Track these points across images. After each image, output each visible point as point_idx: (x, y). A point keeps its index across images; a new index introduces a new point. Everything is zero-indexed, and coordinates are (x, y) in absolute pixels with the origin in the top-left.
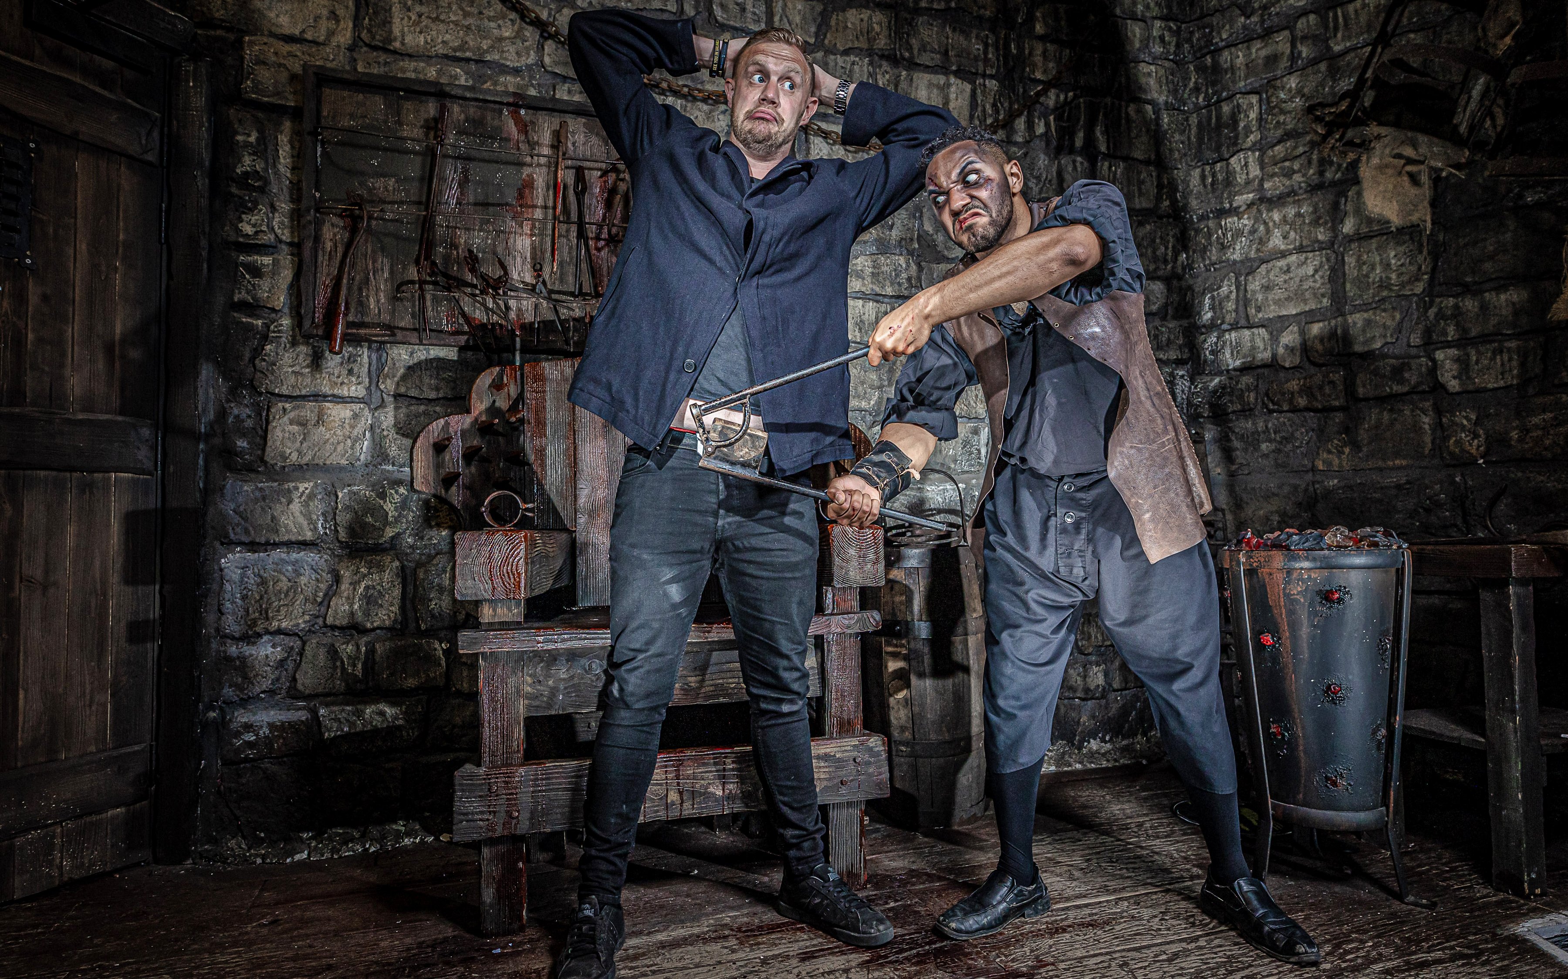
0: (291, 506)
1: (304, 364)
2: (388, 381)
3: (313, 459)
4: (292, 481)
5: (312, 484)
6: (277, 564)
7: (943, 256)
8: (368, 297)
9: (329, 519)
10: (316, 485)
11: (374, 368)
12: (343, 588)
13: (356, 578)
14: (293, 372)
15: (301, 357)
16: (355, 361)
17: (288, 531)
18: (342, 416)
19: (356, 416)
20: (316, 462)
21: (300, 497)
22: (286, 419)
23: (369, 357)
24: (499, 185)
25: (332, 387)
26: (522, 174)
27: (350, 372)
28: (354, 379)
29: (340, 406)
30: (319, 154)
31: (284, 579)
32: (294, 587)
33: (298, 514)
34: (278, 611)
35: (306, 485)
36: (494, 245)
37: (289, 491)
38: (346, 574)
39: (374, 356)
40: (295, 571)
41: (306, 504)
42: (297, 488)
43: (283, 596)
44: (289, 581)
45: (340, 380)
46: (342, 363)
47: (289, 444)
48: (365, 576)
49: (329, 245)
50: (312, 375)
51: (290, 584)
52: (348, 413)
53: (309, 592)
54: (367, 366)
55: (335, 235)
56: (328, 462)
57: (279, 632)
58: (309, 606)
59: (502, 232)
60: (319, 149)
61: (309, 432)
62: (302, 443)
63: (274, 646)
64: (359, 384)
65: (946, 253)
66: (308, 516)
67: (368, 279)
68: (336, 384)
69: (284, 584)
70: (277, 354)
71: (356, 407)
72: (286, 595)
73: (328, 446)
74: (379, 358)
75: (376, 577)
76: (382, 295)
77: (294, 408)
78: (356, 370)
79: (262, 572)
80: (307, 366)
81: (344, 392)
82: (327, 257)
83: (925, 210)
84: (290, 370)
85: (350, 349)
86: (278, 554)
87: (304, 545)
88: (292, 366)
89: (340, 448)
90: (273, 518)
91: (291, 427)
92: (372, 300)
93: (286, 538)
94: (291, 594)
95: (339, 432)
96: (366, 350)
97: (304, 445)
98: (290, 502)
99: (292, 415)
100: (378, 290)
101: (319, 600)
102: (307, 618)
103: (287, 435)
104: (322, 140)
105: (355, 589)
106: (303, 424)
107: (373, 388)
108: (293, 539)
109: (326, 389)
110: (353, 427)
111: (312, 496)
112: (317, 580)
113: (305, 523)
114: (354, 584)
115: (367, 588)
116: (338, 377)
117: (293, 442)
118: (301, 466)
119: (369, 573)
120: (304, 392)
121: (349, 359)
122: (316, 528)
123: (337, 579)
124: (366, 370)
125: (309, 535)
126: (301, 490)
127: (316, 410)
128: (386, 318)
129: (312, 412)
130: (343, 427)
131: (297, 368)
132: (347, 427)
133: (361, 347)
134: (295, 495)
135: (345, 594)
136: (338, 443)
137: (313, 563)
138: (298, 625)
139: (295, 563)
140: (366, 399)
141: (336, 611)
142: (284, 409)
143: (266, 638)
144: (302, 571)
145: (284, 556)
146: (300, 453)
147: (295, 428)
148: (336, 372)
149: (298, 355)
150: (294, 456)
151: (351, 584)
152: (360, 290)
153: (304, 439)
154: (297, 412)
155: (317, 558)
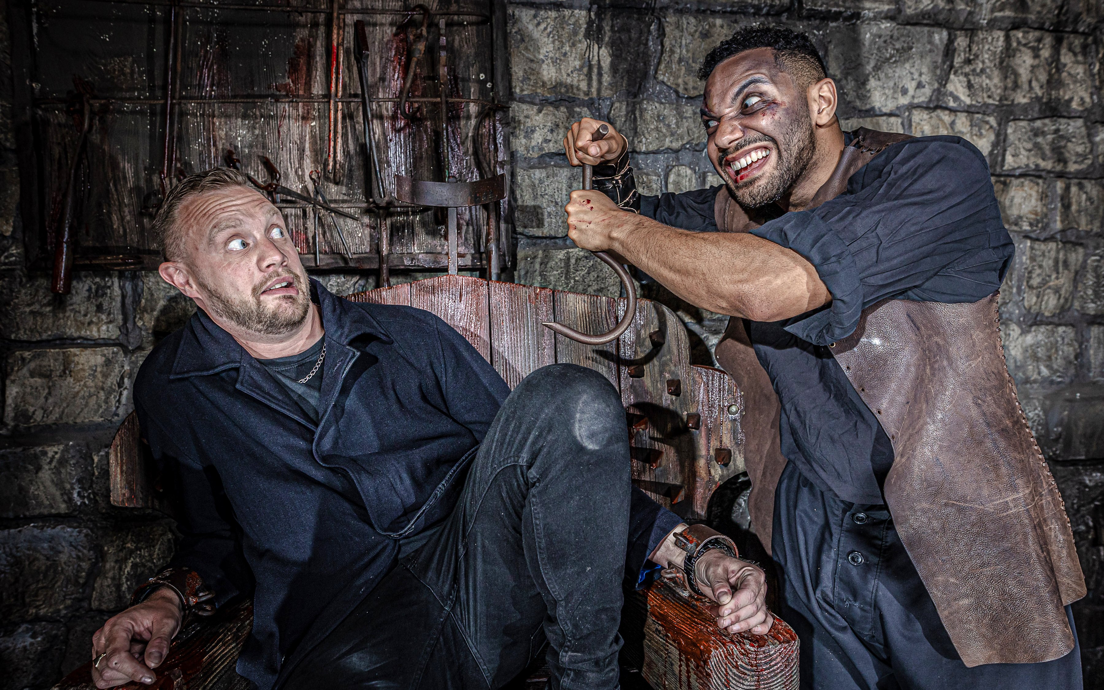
0: (40, 474)
1: (45, 301)
2: (146, 315)
3: (61, 417)
4: (39, 445)
5: (61, 447)
6: (29, 541)
7: (854, 108)
8: (109, 213)
9: (87, 486)
10: (66, 450)
11: (129, 301)
12: (108, 566)
13: (122, 554)
14: (32, 312)
15: (41, 293)
16: (104, 294)
17: (40, 504)
18: (93, 362)
19: (108, 362)
20: (65, 420)
21: (50, 463)
22: (25, 370)
23: (122, 288)
24: (265, 54)
25: (78, 329)
26: (294, 37)
27: (99, 308)
28: (104, 317)
29: (88, 351)
30: (35, 31)
31: (42, 557)
32: (53, 565)
33: (48, 483)
34: (36, 595)
35: (55, 449)
36: (264, 137)
37: (36, 457)
38: (110, 550)
39: (128, 286)
40: (52, 548)
41: (57, 471)
42: (45, 453)
43: (41, 577)
44: (48, 559)
45: (88, 319)
46: (89, 298)
47: (32, 401)
48: (131, 552)
49: (57, 151)
50: (55, 315)
51: (49, 563)
52: (100, 360)
53: (70, 571)
54: (119, 299)
55: (63, 137)
56: (79, 421)
57: (37, 619)
58: (71, 588)
59: (272, 117)
60: (35, 26)
61: (54, 385)
62: (46, 399)
63: (34, 636)
64: (111, 322)
65: (858, 103)
66: (59, 484)
67: (108, 191)
68: (83, 324)
69: (42, 563)
70: (12, 291)
71: (109, 351)
72: (45, 577)
73: (79, 401)
74: (135, 289)
75: (145, 553)
76: (126, 210)
77: (34, 357)
78: (105, 306)
79: (14, 551)
80: (48, 304)
81: (94, 333)
82: (56, 167)
83: (831, 47)
84: (27, 310)
85: (98, 280)
86: (30, 530)
87: (59, 519)
88: (29, 305)
89: (93, 401)
90: (21, 489)
91: (32, 380)
92: (115, 217)
93: (37, 512)
94: (51, 573)
95: (90, 383)
96: (116, 280)
97: (50, 400)
98: (39, 468)
99: (32, 365)
100: (121, 204)
101: (81, 581)
102: (69, 602)
103: (28, 390)
104: (37, 13)
105: (120, 569)
106: (47, 375)
107: (130, 326)
108: (46, 512)
109: (72, 331)
110: (105, 376)
111: (63, 462)
112: (78, 557)
113: (58, 494)
114: (121, 562)
115: (135, 566)
116: (85, 315)
117: (37, 398)
118: (49, 426)
119: (138, 549)
120: (45, 336)
121: (97, 291)
122: (70, 500)
123: (101, 556)
124: (119, 305)
125: (63, 508)
126: (50, 454)
127: (61, 357)
128: (134, 239)
129: (56, 360)
130: (95, 377)
131: (36, 307)
132: (99, 376)
133: (111, 276)
134: (44, 461)
135: (110, 574)
136: (90, 396)
137: (72, 539)
138: (59, 611)
139: (51, 539)
140: (122, 340)
141: (101, 594)
142: (23, 359)
143: (23, 627)
144: (60, 548)
145: (36, 532)
146: (45, 410)
147: (38, 381)
148: (83, 309)
149: (37, 291)
150: (39, 416)
151: (116, 562)
152: (100, 206)
153: (49, 393)
154: (38, 362)
155: (75, 534)
